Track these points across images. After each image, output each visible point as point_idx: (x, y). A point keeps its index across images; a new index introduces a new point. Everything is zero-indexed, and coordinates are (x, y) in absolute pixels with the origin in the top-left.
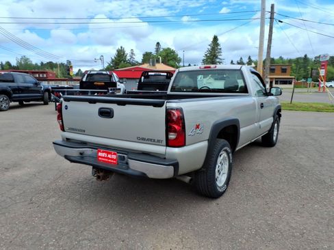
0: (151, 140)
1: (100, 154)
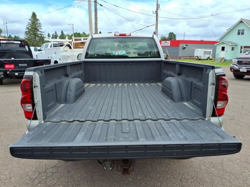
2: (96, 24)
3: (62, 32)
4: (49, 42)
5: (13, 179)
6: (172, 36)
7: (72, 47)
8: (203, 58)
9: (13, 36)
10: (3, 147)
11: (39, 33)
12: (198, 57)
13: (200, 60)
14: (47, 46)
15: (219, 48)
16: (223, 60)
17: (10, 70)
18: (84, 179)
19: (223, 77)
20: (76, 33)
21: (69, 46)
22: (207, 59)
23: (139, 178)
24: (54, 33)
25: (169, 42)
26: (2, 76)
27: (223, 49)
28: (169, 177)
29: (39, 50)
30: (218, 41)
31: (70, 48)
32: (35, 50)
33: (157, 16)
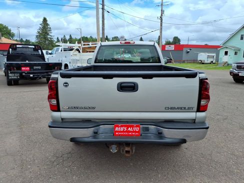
0: (181, 108)
1: (117, 129)
2: (103, 29)
3: (70, 36)
4: (59, 46)
5: (36, 161)
6: (176, 40)
7: (81, 51)
8: (206, 62)
9: (24, 40)
10: (26, 137)
11: (49, 37)
12: (201, 61)
13: (203, 63)
14: (57, 50)
15: (222, 52)
16: (226, 65)
17: (26, 72)
18: (93, 163)
19: (206, 81)
20: (84, 37)
21: (78, 50)
22: (211, 63)
23: (139, 163)
24: (63, 37)
25: (173, 46)
26: (18, 77)
27: (226, 53)
28: (164, 163)
29: (50, 54)
30: (221, 46)
31: (79, 52)
32: (47, 53)
33: (161, 21)
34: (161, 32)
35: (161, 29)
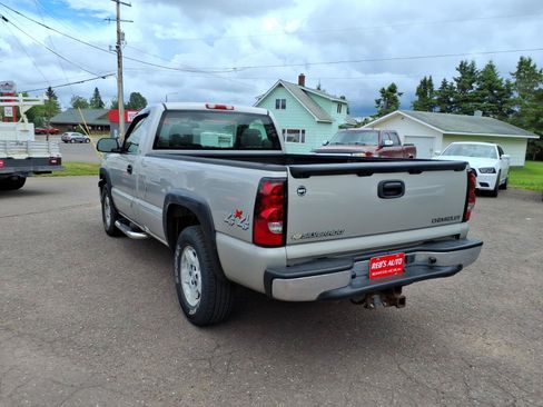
1: (375, 266)
33: (119, 57)
34: (120, 81)
35: (120, 74)
